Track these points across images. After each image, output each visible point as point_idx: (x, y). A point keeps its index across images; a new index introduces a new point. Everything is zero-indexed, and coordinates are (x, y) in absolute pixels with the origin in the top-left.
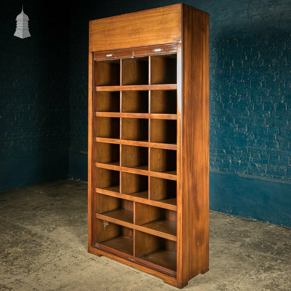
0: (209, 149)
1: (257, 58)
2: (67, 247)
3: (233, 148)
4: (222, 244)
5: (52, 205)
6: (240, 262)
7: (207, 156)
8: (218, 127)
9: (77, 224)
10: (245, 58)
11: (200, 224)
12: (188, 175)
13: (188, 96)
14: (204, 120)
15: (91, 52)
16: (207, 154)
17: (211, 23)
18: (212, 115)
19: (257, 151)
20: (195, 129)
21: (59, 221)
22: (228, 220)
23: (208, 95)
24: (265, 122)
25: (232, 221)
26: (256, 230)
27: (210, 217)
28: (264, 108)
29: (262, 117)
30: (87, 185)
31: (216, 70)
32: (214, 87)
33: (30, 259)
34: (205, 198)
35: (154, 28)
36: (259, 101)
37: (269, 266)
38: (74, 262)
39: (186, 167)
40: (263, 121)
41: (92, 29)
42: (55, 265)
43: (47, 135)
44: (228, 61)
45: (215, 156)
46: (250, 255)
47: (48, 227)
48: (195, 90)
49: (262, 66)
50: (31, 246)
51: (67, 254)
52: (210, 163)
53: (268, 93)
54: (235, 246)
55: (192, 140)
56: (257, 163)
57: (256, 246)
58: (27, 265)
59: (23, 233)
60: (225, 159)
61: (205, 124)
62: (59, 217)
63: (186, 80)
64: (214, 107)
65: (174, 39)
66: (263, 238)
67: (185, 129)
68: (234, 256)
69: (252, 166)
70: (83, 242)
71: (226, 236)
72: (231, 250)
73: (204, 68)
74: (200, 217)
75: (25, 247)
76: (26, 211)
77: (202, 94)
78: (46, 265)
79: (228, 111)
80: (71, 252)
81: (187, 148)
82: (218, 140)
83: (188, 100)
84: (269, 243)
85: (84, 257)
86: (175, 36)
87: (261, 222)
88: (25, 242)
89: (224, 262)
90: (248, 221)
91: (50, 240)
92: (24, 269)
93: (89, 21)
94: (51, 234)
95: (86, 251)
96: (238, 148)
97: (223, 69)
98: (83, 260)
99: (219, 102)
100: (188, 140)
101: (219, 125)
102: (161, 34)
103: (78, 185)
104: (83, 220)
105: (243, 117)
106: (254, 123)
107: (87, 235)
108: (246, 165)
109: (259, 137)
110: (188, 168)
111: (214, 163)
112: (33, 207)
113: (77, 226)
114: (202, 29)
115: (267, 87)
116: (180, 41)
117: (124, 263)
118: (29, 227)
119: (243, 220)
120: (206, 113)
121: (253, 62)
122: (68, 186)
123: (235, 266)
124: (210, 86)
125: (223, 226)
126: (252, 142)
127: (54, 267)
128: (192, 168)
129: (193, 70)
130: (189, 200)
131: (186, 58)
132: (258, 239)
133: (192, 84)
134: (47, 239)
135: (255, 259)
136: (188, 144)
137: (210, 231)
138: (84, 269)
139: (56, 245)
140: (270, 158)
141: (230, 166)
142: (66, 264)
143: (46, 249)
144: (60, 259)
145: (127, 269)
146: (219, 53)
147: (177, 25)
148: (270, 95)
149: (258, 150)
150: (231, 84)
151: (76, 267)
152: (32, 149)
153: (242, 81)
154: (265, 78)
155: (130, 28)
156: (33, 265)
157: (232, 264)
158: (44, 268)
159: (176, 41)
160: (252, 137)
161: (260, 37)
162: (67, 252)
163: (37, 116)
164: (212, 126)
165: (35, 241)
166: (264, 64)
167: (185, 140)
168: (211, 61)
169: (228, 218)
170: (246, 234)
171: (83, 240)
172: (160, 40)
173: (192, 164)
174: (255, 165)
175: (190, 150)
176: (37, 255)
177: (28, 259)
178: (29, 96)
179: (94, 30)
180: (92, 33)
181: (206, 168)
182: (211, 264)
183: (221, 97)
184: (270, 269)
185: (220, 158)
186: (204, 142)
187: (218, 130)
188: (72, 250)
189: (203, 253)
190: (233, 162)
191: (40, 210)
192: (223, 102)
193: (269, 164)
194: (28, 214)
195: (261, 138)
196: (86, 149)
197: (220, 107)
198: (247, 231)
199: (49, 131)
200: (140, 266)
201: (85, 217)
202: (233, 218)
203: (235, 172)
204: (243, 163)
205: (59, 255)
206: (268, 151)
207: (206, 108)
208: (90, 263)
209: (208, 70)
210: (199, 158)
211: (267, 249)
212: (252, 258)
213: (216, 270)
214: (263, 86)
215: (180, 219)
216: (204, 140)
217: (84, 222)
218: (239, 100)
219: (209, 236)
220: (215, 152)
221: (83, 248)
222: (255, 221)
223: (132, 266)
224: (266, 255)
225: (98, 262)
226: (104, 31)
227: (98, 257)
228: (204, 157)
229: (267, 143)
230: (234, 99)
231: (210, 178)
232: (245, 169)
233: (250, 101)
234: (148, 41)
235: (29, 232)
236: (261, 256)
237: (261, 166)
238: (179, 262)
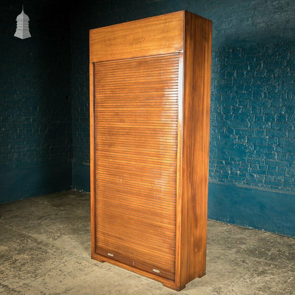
0: (209, 161)
1: (260, 68)
2: (71, 254)
3: (232, 159)
4: (218, 251)
5: (56, 214)
6: (235, 267)
7: (206, 167)
8: (218, 138)
9: (80, 233)
10: (248, 68)
11: (198, 232)
12: (188, 185)
13: (189, 108)
14: (204, 131)
15: (92, 63)
16: (206, 165)
17: (214, 32)
18: (213, 127)
19: (256, 162)
20: (195, 140)
21: (63, 229)
22: (225, 228)
23: (209, 106)
24: (265, 133)
25: (229, 229)
26: (252, 238)
27: (208, 226)
28: (265, 119)
29: (262, 128)
30: (90, 195)
31: (218, 81)
32: (215, 99)
33: (37, 265)
34: (204, 207)
35: (155, 37)
36: (260, 113)
37: (262, 270)
38: (79, 267)
39: (185, 178)
40: (263, 132)
41: (93, 38)
42: (61, 270)
43: (50, 147)
44: (231, 71)
45: (214, 167)
46: (245, 260)
47: (53, 236)
48: (196, 102)
49: (265, 76)
50: (37, 253)
51: (71, 261)
52: (210, 174)
53: (269, 104)
54: (231, 252)
55: (192, 152)
56: (255, 174)
57: (251, 252)
58: (34, 271)
59: (30, 241)
60: (224, 170)
61: (206, 135)
62: (63, 226)
63: (187, 91)
64: (215, 119)
65: (176, 49)
66: (258, 245)
67: (186, 140)
68: (230, 262)
69: (250, 176)
70: (86, 249)
71: (223, 243)
72: (228, 256)
73: (206, 78)
74: (199, 225)
75: (32, 254)
76: (31, 221)
77: (203, 105)
78: (52, 270)
79: (229, 122)
80: (76, 259)
81: (187, 159)
82: (218, 151)
83: (189, 111)
84: (264, 250)
85: (87, 263)
86: (177, 46)
87: (257, 230)
88: (31, 249)
89: (220, 267)
90: (245, 229)
91: (55, 247)
92: (31, 274)
93: (90, 30)
94: (56, 242)
95: (89, 257)
96: (237, 159)
97: (225, 79)
98: (87, 266)
99: (220, 113)
100: (188, 151)
101: (220, 136)
102: (163, 43)
103: (81, 196)
104: (86, 229)
105: (243, 129)
106: (254, 134)
107: (90, 243)
108: (244, 175)
109: (258, 148)
110: (187, 179)
111: (213, 174)
112: (38, 217)
113: (81, 234)
114: (205, 38)
115: (268, 98)
116: (181, 50)
117: (126, 269)
118: (35, 236)
119: (239, 228)
120: (206, 124)
121: (256, 72)
122: (72, 196)
123: (231, 271)
124: (211, 97)
125: (220, 234)
126: (251, 153)
127: (60, 272)
128: (191, 178)
129: (194, 81)
130: (188, 209)
131: (187, 68)
132: (254, 245)
133: (193, 95)
134: (53, 246)
135: (250, 264)
136: (188, 154)
137: (207, 239)
138: (88, 274)
139: (61, 252)
140: (268, 168)
141: (229, 177)
142: (71, 269)
143: (52, 256)
144: (65, 265)
145: (128, 274)
146: (221, 63)
147: (179, 34)
148: (271, 106)
149: (257, 160)
150: (233, 94)
151: (80, 272)
152: (35, 161)
153: (244, 92)
154: (267, 89)
155: (132, 37)
156: (40, 271)
157: (227, 269)
158: (50, 273)
159: (178, 51)
160: (252, 148)
161: (264, 46)
162: (72, 259)
163: (39, 128)
164: (213, 138)
165: (41, 248)
166: (267, 75)
167: (185, 151)
168: (213, 72)
169: (225, 227)
170: (241, 241)
171: (87, 248)
172: (162, 50)
173: (191, 175)
174: (253, 175)
175: (190, 161)
176: (44, 262)
177: (35, 265)
178: (31, 108)
179: (95, 39)
180: (92, 42)
181: (206, 178)
182: (208, 269)
183: (222, 108)
184: (263, 273)
185: (220, 169)
186: (204, 153)
187: (218, 142)
188: (77, 257)
189: (200, 259)
190: (232, 173)
191: (45, 220)
192: (224, 114)
193: (267, 174)
194: (33, 223)
195: (260, 149)
196: (88, 161)
197: (221, 118)
198: (244, 238)
199: (52, 143)
200: (141, 271)
201: (89, 226)
202: (230, 226)
203: (234, 183)
204: (241, 173)
205: (64, 261)
206: (266, 162)
207: (206, 120)
208: (94, 269)
209: (210, 80)
210: (198, 169)
211: (261, 255)
212: (247, 263)
213: (213, 274)
214: (265, 97)
215: (179, 228)
216: (204, 152)
217: (87, 230)
218: (240, 112)
219: (207, 243)
220: (214, 163)
221: (87, 255)
222: (251, 229)
223: (133, 271)
224: (260, 260)
225: (101, 267)
226: (105, 40)
227: (101, 263)
228: (204, 167)
229: (266, 154)
230: (236, 110)
231: (209, 188)
232: (243, 179)
233: (251, 112)
234: (150, 51)
235: (35, 240)
236: (255, 261)
237: (259, 177)
238: (178, 267)
